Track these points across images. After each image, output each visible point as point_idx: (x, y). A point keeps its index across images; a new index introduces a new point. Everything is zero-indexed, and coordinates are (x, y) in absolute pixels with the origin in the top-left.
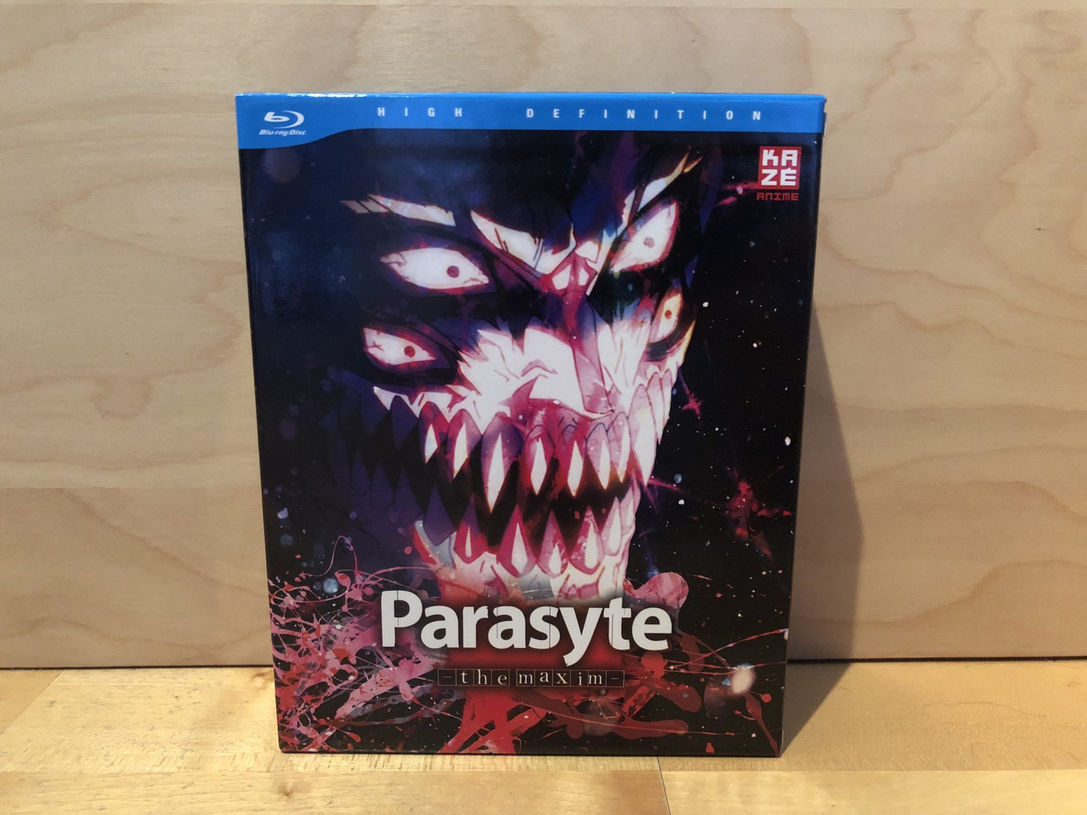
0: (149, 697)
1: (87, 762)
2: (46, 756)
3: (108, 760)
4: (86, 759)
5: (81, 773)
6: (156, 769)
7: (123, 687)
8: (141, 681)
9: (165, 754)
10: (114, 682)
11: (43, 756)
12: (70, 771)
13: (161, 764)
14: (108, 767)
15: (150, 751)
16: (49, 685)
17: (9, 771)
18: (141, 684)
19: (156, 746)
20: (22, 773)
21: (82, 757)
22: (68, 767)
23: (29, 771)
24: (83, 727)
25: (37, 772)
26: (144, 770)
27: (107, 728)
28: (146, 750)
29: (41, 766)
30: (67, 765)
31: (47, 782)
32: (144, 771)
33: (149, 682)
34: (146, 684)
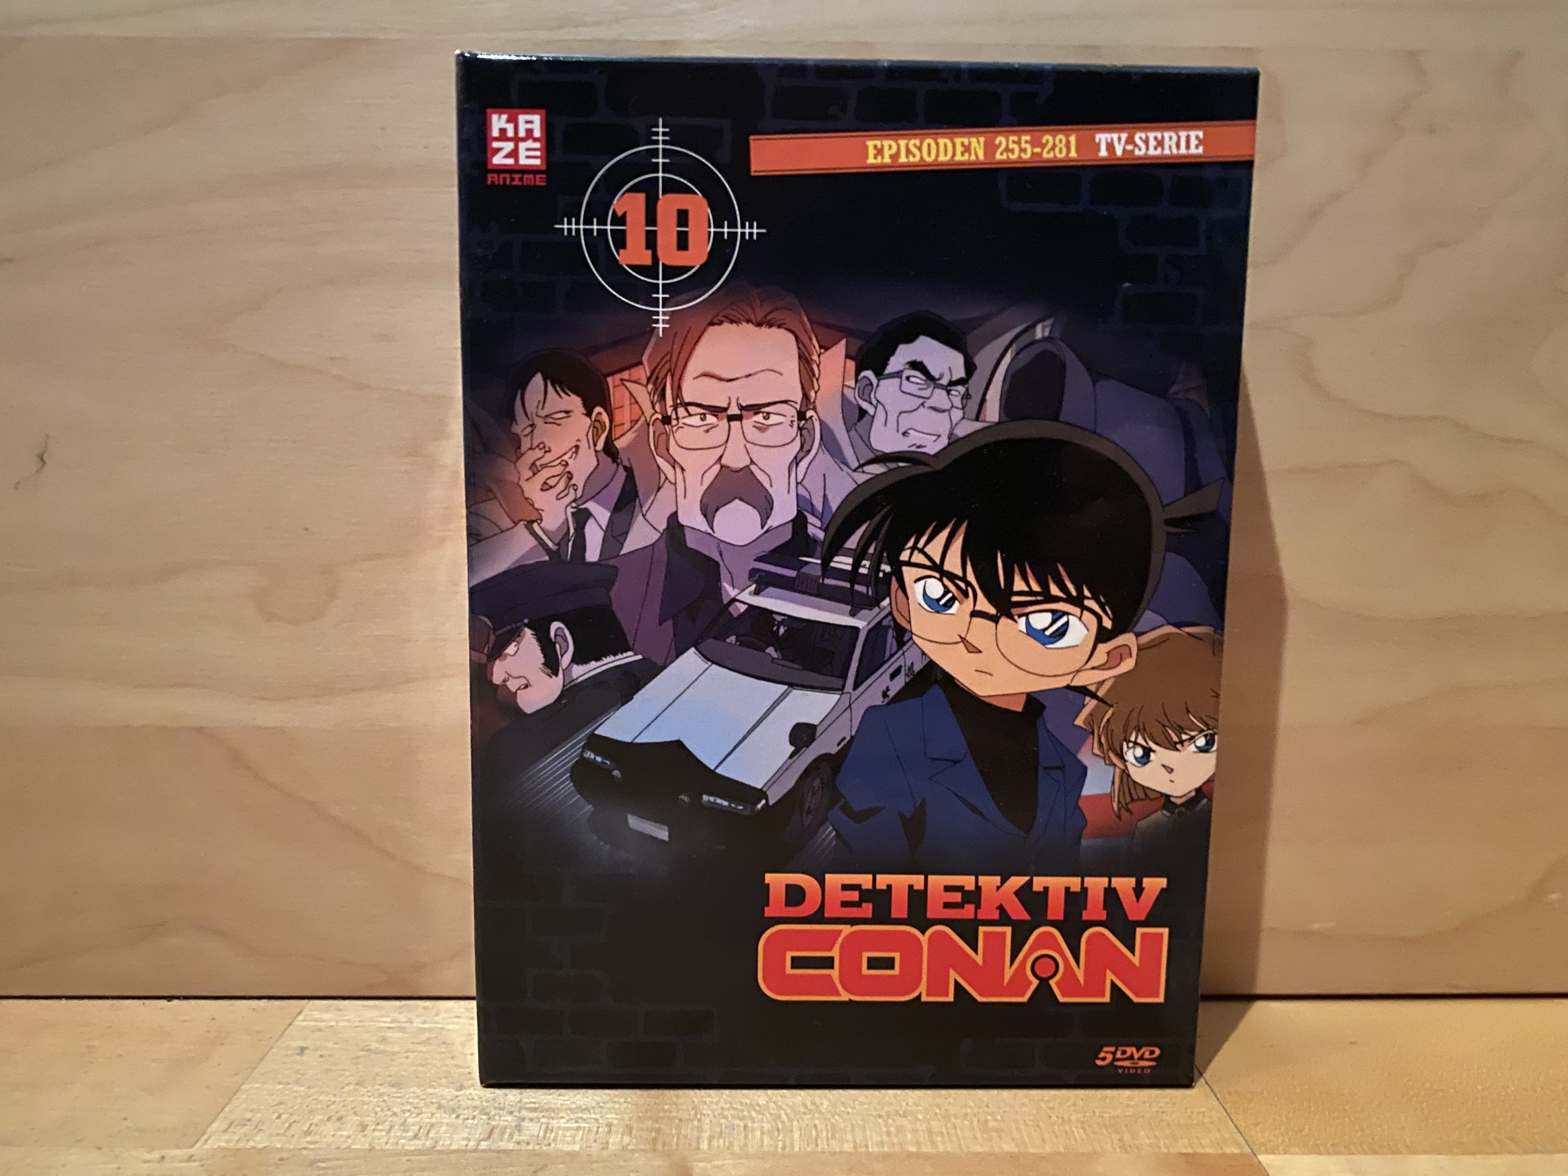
0: (444, 1043)
1: (377, 1134)
2: (311, 1124)
3: (407, 1131)
4: (374, 1130)
5: (371, 1149)
6: (484, 1145)
7: (402, 1029)
8: (425, 1022)
9: (494, 1123)
10: (385, 1022)
11: (308, 1125)
12: (353, 1147)
13: (489, 1137)
14: (411, 1140)
15: (467, 1119)
16: (290, 1024)
17: (260, 1146)
18: (426, 1026)
19: (474, 1111)
20: (281, 1150)
21: (367, 1125)
22: (350, 1141)
23: (292, 1147)
24: (357, 1084)
25: (305, 1148)
26: (467, 1145)
27: (393, 1086)
28: (462, 1117)
29: (309, 1139)
30: (349, 1137)
31: (323, 1162)
32: (469, 1147)
33: (437, 1023)
34: (432, 1025)
